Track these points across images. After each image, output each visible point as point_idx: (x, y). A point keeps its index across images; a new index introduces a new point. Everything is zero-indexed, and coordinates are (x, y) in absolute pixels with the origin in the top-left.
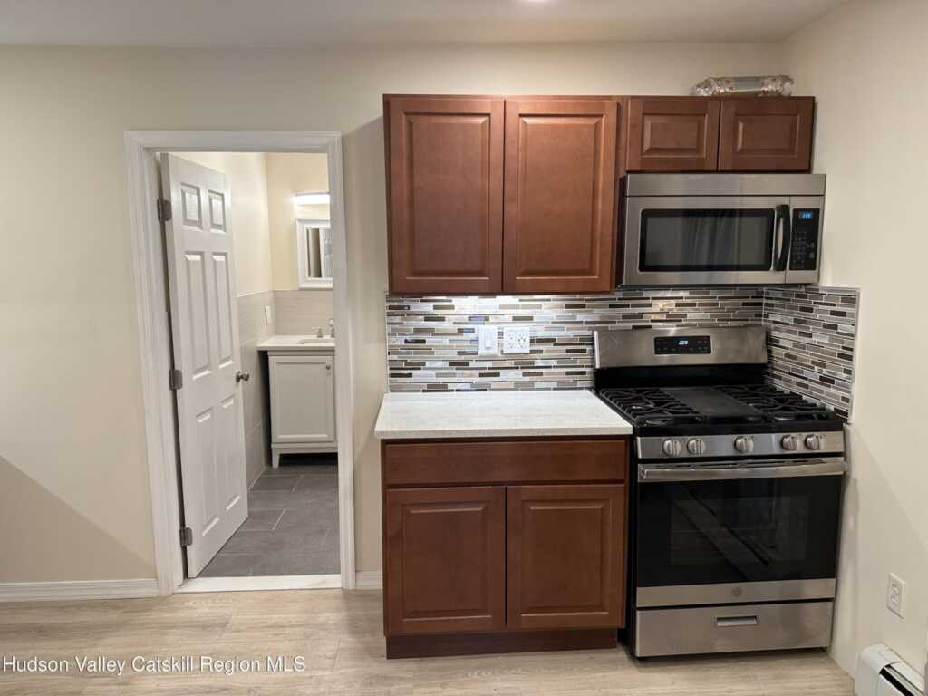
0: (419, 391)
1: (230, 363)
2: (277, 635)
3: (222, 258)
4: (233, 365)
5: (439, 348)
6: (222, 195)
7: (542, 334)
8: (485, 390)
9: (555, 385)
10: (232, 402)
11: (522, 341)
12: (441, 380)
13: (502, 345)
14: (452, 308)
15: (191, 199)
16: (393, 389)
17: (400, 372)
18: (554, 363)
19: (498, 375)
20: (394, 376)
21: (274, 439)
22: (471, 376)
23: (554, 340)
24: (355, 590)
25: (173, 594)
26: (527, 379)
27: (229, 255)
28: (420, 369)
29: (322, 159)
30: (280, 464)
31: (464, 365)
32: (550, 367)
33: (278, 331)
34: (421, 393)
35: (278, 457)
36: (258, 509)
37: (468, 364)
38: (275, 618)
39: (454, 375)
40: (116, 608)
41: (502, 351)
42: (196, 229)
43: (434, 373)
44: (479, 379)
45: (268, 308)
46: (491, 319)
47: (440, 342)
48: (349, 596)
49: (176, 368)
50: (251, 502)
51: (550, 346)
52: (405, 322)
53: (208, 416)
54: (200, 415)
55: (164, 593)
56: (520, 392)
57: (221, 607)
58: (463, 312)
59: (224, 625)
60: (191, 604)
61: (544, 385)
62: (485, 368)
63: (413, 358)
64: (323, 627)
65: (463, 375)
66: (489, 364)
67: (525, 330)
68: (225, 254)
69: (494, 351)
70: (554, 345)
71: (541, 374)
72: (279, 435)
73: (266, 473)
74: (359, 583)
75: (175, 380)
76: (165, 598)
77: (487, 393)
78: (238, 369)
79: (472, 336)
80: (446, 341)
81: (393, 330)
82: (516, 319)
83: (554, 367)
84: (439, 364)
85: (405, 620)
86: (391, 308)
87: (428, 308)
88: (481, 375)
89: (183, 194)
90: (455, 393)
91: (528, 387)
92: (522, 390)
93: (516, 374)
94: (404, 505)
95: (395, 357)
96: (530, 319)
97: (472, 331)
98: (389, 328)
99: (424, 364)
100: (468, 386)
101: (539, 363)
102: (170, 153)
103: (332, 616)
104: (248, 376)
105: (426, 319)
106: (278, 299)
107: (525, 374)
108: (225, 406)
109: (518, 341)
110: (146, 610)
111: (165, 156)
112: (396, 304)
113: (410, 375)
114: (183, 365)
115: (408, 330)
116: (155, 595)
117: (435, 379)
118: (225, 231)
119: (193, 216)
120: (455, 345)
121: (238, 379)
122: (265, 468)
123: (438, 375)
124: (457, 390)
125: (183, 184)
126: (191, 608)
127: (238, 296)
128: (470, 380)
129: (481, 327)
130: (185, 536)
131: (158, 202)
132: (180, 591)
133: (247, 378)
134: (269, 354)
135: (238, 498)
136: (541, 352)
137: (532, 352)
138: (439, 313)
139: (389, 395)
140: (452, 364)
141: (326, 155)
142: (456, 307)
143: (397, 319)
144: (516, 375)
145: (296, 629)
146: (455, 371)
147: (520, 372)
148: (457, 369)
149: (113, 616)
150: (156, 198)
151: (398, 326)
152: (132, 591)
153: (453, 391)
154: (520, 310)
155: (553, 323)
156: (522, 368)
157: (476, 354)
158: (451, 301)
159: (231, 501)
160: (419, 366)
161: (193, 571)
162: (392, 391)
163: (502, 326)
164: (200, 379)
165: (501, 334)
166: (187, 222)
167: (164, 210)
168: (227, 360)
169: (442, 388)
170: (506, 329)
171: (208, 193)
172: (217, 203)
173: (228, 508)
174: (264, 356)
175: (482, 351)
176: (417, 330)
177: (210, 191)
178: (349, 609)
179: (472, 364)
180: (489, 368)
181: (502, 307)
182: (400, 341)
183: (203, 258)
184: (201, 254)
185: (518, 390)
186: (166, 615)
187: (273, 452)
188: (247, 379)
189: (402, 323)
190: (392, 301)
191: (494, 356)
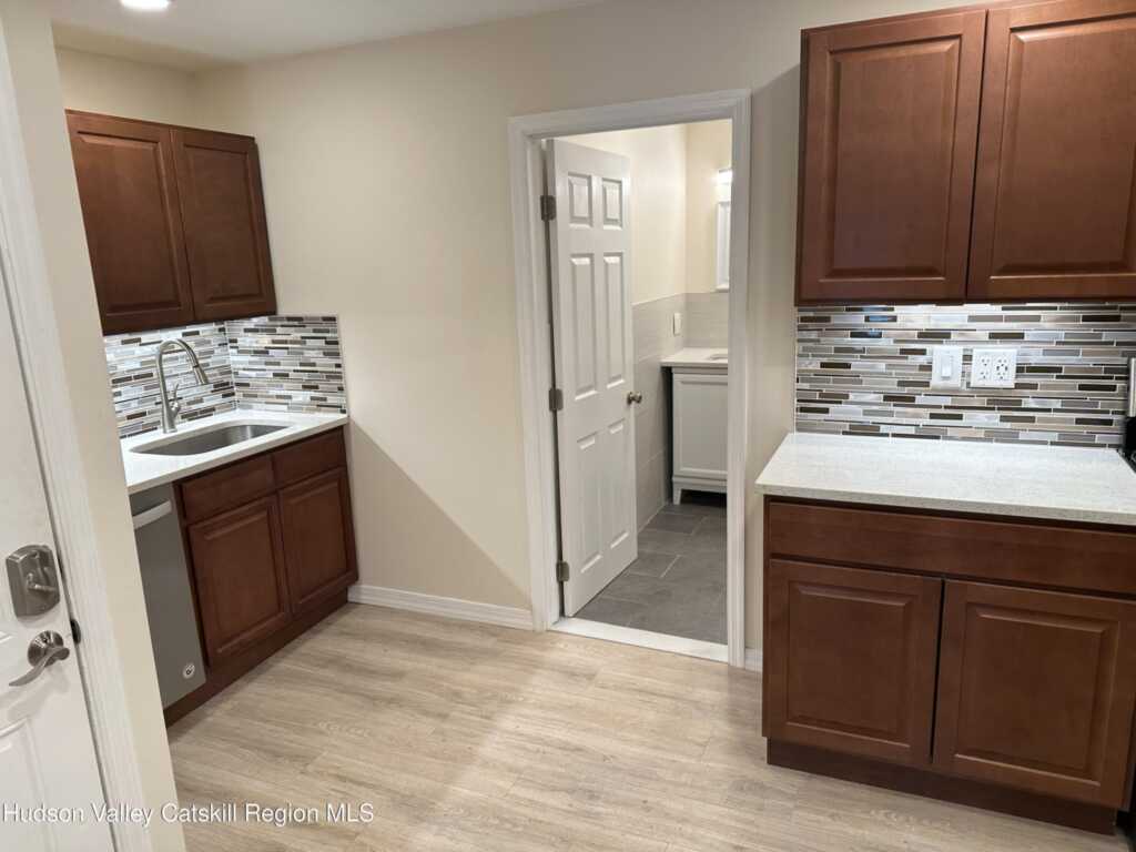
0: (837, 433)
1: (622, 381)
2: (644, 702)
3: (614, 260)
4: (623, 385)
5: (871, 374)
6: (620, 182)
7: (1037, 358)
8: (937, 438)
9: (1055, 437)
10: (621, 427)
11: (1002, 369)
12: (871, 419)
13: (969, 375)
14: (894, 319)
15: (581, 190)
16: (801, 428)
17: (813, 407)
18: (1057, 404)
19: (960, 417)
20: (802, 410)
21: (675, 472)
22: (917, 416)
23: (1059, 370)
24: (744, 669)
25: (548, 631)
26: (1008, 425)
27: (624, 256)
28: (840, 403)
29: (726, 125)
30: (682, 501)
31: (907, 400)
32: (1049, 410)
33: (689, 343)
34: (841, 436)
35: (680, 492)
36: (648, 550)
37: (913, 399)
38: (646, 682)
39: (891, 414)
40: (494, 635)
41: (968, 384)
42: (587, 226)
43: (860, 409)
44: (929, 421)
45: (677, 316)
46: (954, 336)
47: (872, 367)
48: (734, 675)
49: (558, 387)
50: (641, 541)
51: (1052, 379)
52: (822, 339)
53: (592, 442)
54: (582, 440)
55: (538, 628)
56: (995, 444)
57: (592, 656)
58: (909, 325)
59: (591, 677)
60: (562, 646)
61: (1035, 436)
62: (940, 407)
63: (830, 387)
64: (697, 704)
65: (905, 415)
66: (948, 401)
67: (1009, 353)
68: (620, 255)
69: (956, 382)
70: (1058, 377)
71: (1032, 419)
72: (680, 468)
73: (665, 509)
74: (748, 662)
75: (555, 400)
76: (541, 633)
77: (941, 441)
78: (630, 389)
79: (921, 360)
80: (882, 366)
81: (804, 349)
82: (994, 336)
83: (1056, 410)
84: (871, 397)
85: (789, 723)
86: (803, 319)
87: (858, 319)
88: (933, 416)
89: (571, 185)
90: (890, 439)
91: (1011, 437)
92: (997, 441)
93: (988, 418)
94: (790, 582)
95: (806, 386)
96: (1021, 336)
97: (923, 352)
98: (799, 347)
99: (847, 396)
100: (912, 431)
101: (1031, 403)
102: (555, 139)
103: (711, 694)
104: (640, 398)
105: (853, 335)
106: (691, 303)
107: (1004, 419)
108: (613, 431)
109: (996, 366)
110: (519, 644)
111: (551, 144)
112: (811, 314)
113: (826, 411)
114: (565, 385)
115: (829, 350)
116: (528, 629)
117: (861, 418)
118: (621, 226)
119: (582, 211)
120: (894, 371)
121: (630, 401)
122: (664, 503)
123: (866, 413)
124: (895, 435)
125: (570, 174)
126: (561, 650)
127: (634, 304)
128: (914, 421)
129: (936, 347)
130: (562, 570)
131: (542, 199)
132: (553, 628)
133: (639, 400)
134: (673, 370)
135: (626, 535)
136: (1034, 387)
137: (1018, 386)
138: (873, 327)
139: (794, 436)
140: (888, 398)
141: (730, 121)
142: (898, 319)
143: (814, 335)
144: (991, 419)
145: (667, 700)
146: (892, 408)
147: (997, 414)
148: (895, 405)
149: (490, 643)
150: (540, 193)
151: (811, 344)
152: (507, 620)
153: (887, 435)
154: (1003, 323)
155: (1058, 343)
156: (999, 409)
157: (927, 384)
158: (892, 309)
159: (616, 538)
160: (839, 398)
161: (569, 610)
162: (799, 430)
163: (970, 346)
164: (584, 399)
165: (967, 358)
166: (574, 219)
167: (548, 207)
168: (615, 379)
169: (872, 431)
170: (977, 352)
171: (601, 182)
172: (613, 192)
173: (613, 546)
174: (667, 373)
175: (935, 382)
176: (838, 350)
177: (604, 180)
178: (731, 691)
179: (919, 400)
180: (946, 407)
181: (972, 319)
182: (815, 365)
183: (592, 261)
184: (591, 256)
185: (990, 440)
186: (537, 653)
187: (675, 487)
188: (638, 402)
189: (818, 341)
190: (807, 311)
191: (957, 390)
